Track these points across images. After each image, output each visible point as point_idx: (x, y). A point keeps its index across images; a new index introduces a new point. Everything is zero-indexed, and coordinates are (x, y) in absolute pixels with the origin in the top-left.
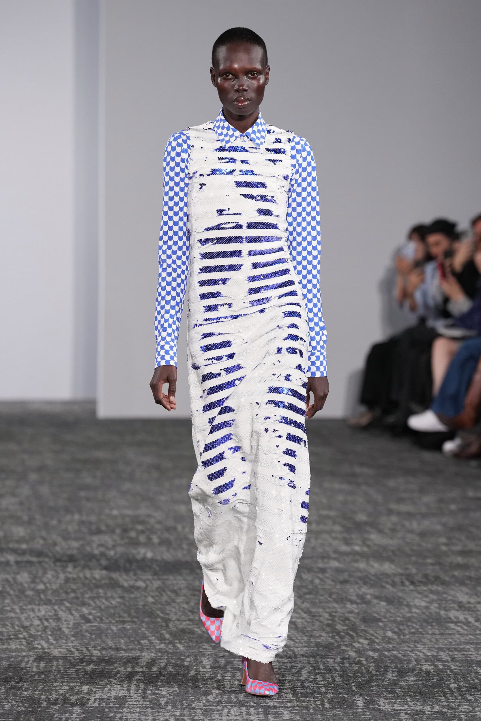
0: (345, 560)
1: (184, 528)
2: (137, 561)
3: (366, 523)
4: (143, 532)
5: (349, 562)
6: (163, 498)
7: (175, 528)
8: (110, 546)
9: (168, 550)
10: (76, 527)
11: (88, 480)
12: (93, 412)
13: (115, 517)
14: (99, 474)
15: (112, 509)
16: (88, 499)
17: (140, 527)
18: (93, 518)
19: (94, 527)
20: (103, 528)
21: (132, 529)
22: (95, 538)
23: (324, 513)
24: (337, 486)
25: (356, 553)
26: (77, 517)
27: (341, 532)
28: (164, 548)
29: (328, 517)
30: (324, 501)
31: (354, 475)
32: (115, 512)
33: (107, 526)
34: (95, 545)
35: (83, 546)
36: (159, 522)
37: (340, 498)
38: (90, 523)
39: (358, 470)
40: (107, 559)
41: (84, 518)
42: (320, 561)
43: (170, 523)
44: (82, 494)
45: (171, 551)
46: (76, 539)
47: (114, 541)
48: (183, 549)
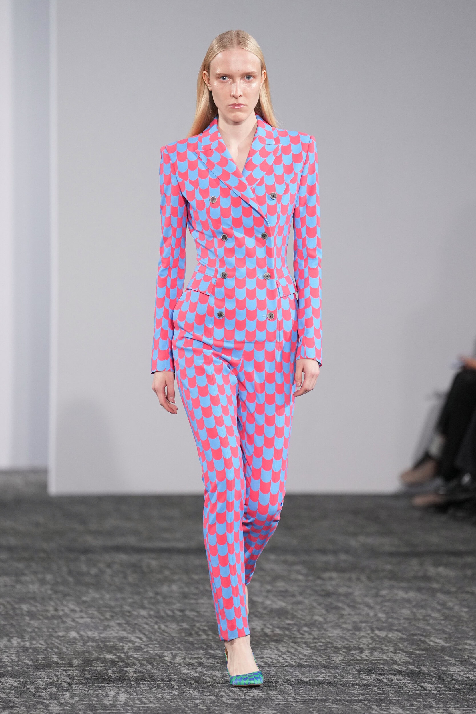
0: (412, 705)
1: (174, 656)
2: (105, 707)
3: (443, 649)
4: (113, 663)
5: (419, 707)
6: (143, 613)
7: (161, 657)
8: (64, 684)
9: (150, 691)
10: (14, 657)
11: (34, 588)
12: (44, 486)
13: (73, 642)
14: (49, 577)
15: (68, 629)
16: (32, 615)
17: (109, 657)
18: (40, 644)
19: (40, 657)
20: (55, 658)
21: (97, 659)
22: (42, 673)
23: (383, 634)
24: (401, 594)
25: (430, 695)
26: (15, 641)
27: (407, 663)
28: (143, 689)
29: (387, 640)
30: (382, 616)
31: (427, 578)
32: (73, 634)
33: (60, 655)
34: (42, 684)
35: (23, 684)
36: (138, 649)
37: (406, 612)
38: (36, 650)
39: (432, 571)
40: (60, 705)
41: (28, 644)
42: (375, 706)
43: (154, 650)
44: (25, 607)
45: (155, 691)
46: (14, 675)
47: (71, 677)
48: (172, 688)
